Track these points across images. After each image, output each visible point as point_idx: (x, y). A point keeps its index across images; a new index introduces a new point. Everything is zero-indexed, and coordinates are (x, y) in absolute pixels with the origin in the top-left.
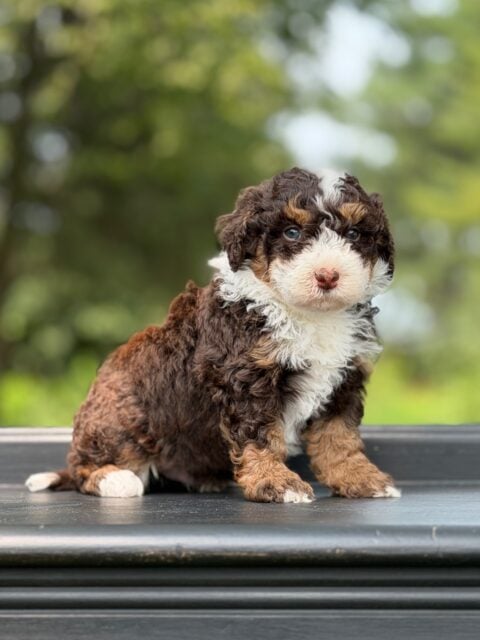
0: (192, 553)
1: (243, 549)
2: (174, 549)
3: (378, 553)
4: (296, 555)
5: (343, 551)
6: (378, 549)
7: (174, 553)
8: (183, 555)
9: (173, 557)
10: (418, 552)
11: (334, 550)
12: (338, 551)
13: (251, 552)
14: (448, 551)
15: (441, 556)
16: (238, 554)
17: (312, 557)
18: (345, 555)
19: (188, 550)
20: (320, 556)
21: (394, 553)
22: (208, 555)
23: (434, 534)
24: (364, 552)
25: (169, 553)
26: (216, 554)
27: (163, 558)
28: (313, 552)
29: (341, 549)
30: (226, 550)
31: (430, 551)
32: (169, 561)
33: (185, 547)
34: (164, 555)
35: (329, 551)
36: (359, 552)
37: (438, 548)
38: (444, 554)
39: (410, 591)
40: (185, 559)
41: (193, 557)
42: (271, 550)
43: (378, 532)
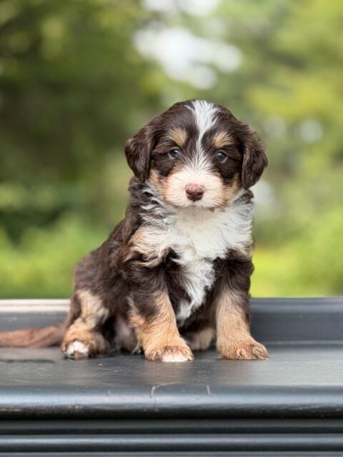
3: (108, 408)
4: (43, 410)
5: (81, 407)
6: (108, 405)
10: (139, 407)
11: (74, 406)
12: (77, 407)
13: (8, 408)
14: (163, 406)
15: (157, 411)
17: (57, 412)
18: (82, 410)
20: (63, 411)
21: (120, 408)
23: (152, 393)
24: (97, 407)
28: (56, 407)
29: (79, 405)
31: (150, 407)
35: (70, 407)
36: (94, 407)
37: (155, 404)
38: (160, 409)
42: (25, 406)
43: (109, 392)
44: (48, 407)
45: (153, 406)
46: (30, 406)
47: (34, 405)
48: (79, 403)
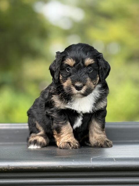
0: (13, 168)
1: (30, 166)
2: (7, 166)
3: (73, 167)
4: (47, 168)
5: (62, 166)
6: (73, 166)
7: (7, 168)
8: (10, 168)
9: (7, 169)
10: (86, 166)
11: (59, 166)
12: (60, 166)
13: (32, 167)
14: (96, 166)
15: (93, 168)
16: (28, 168)
17: (52, 168)
18: (63, 168)
19: (12, 167)
20: (54, 168)
21: (78, 167)
22: (18, 168)
23: (91, 161)
24: (69, 167)
25: (5, 168)
26: (21, 168)
27: (3, 169)
28: (52, 167)
29: (61, 166)
30: (24, 167)
31: (90, 166)
32: (5, 170)
33: (10, 166)
34: (4, 169)
35: (57, 167)
36: (67, 167)
37: (93, 165)
38: (94, 167)
39: (84, 179)
40: (11, 170)
41: (13, 169)
42: (39, 166)
43: (73, 160)
44: (48, 167)
45: (92, 166)
46: (41, 166)
47: (43, 166)
48: (61, 165)
